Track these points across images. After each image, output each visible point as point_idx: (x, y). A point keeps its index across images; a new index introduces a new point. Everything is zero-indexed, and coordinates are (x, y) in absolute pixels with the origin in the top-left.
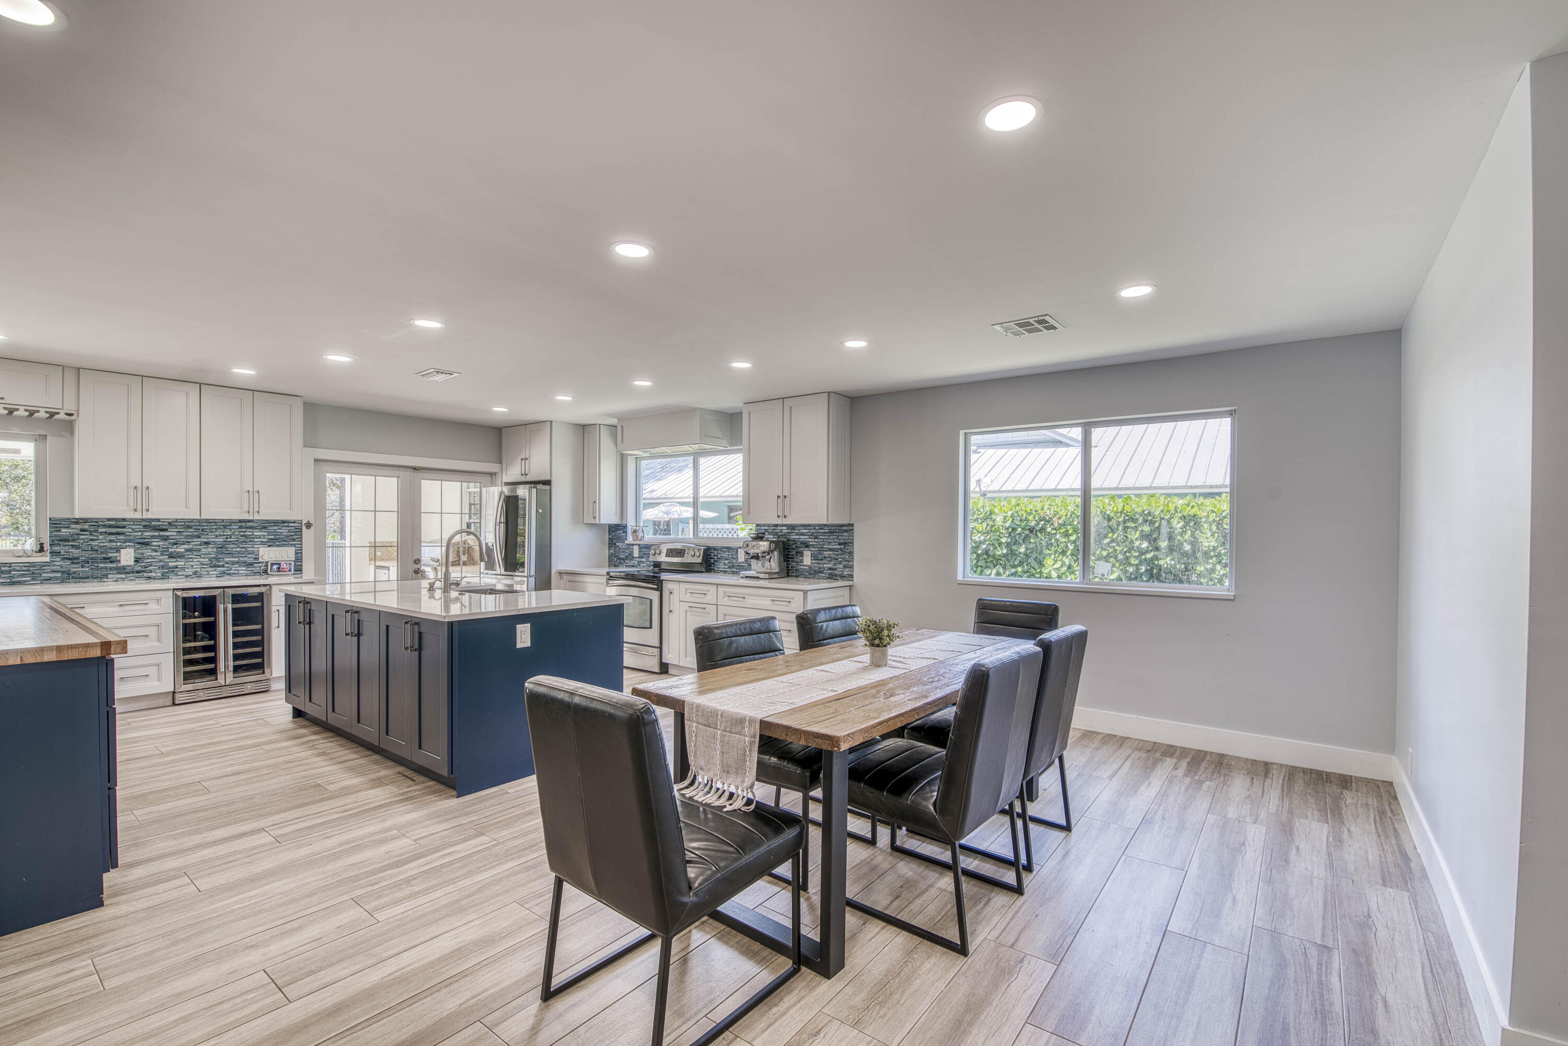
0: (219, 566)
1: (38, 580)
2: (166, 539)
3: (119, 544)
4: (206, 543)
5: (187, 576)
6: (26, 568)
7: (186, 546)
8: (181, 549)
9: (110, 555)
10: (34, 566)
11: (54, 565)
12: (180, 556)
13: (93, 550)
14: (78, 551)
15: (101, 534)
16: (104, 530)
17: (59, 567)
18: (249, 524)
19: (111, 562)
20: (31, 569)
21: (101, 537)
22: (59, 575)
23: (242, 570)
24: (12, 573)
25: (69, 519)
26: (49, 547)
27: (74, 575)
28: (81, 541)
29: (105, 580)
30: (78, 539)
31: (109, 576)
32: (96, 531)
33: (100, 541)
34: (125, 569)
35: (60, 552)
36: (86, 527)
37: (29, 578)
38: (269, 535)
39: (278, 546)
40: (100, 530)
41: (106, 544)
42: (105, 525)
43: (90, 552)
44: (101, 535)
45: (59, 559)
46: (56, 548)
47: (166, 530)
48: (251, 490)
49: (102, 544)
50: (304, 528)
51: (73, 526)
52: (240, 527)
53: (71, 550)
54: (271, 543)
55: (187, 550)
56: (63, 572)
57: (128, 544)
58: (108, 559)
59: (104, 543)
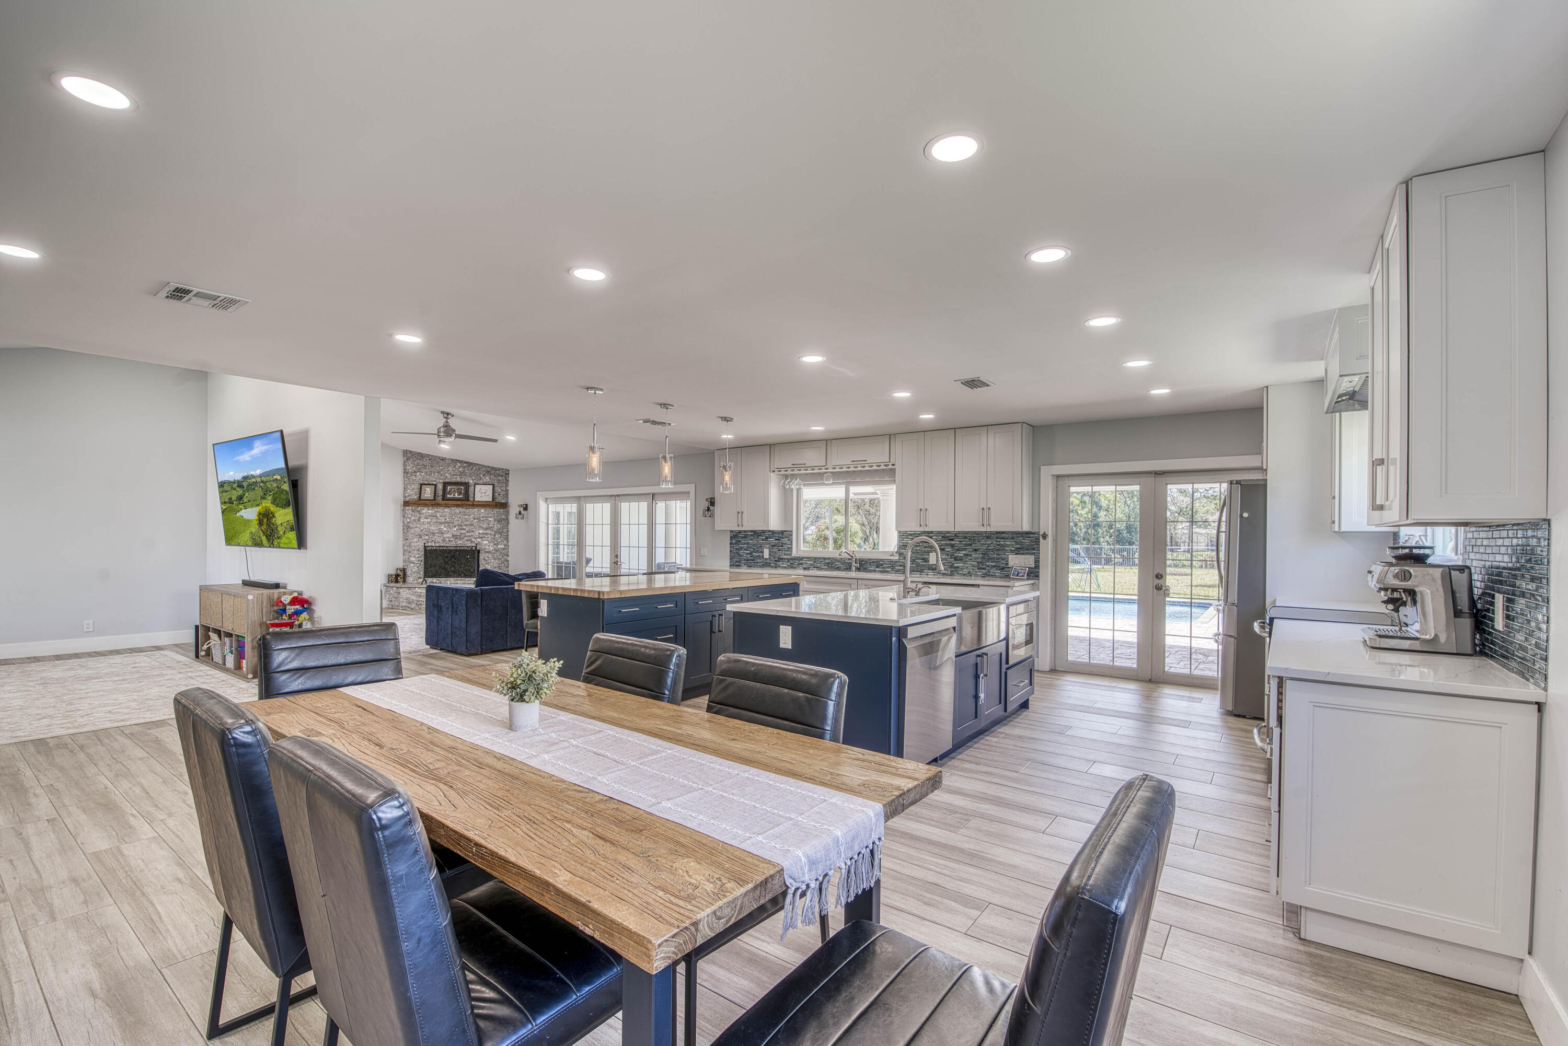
0: (983, 569)
1: (894, 571)
2: (952, 546)
4: (976, 550)
5: (964, 575)
7: (964, 552)
8: (961, 554)
12: (961, 559)
18: (1003, 535)
23: (998, 573)
24: (884, 565)
25: (907, 532)
31: (924, 571)
37: (890, 569)
38: (1017, 544)
39: (1022, 554)
47: (952, 540)
48: (985, 507)
50: (1041, 538)
51: (908, 537)
52: (997, 538)
54: (1018, 551)
55: (965, 555)
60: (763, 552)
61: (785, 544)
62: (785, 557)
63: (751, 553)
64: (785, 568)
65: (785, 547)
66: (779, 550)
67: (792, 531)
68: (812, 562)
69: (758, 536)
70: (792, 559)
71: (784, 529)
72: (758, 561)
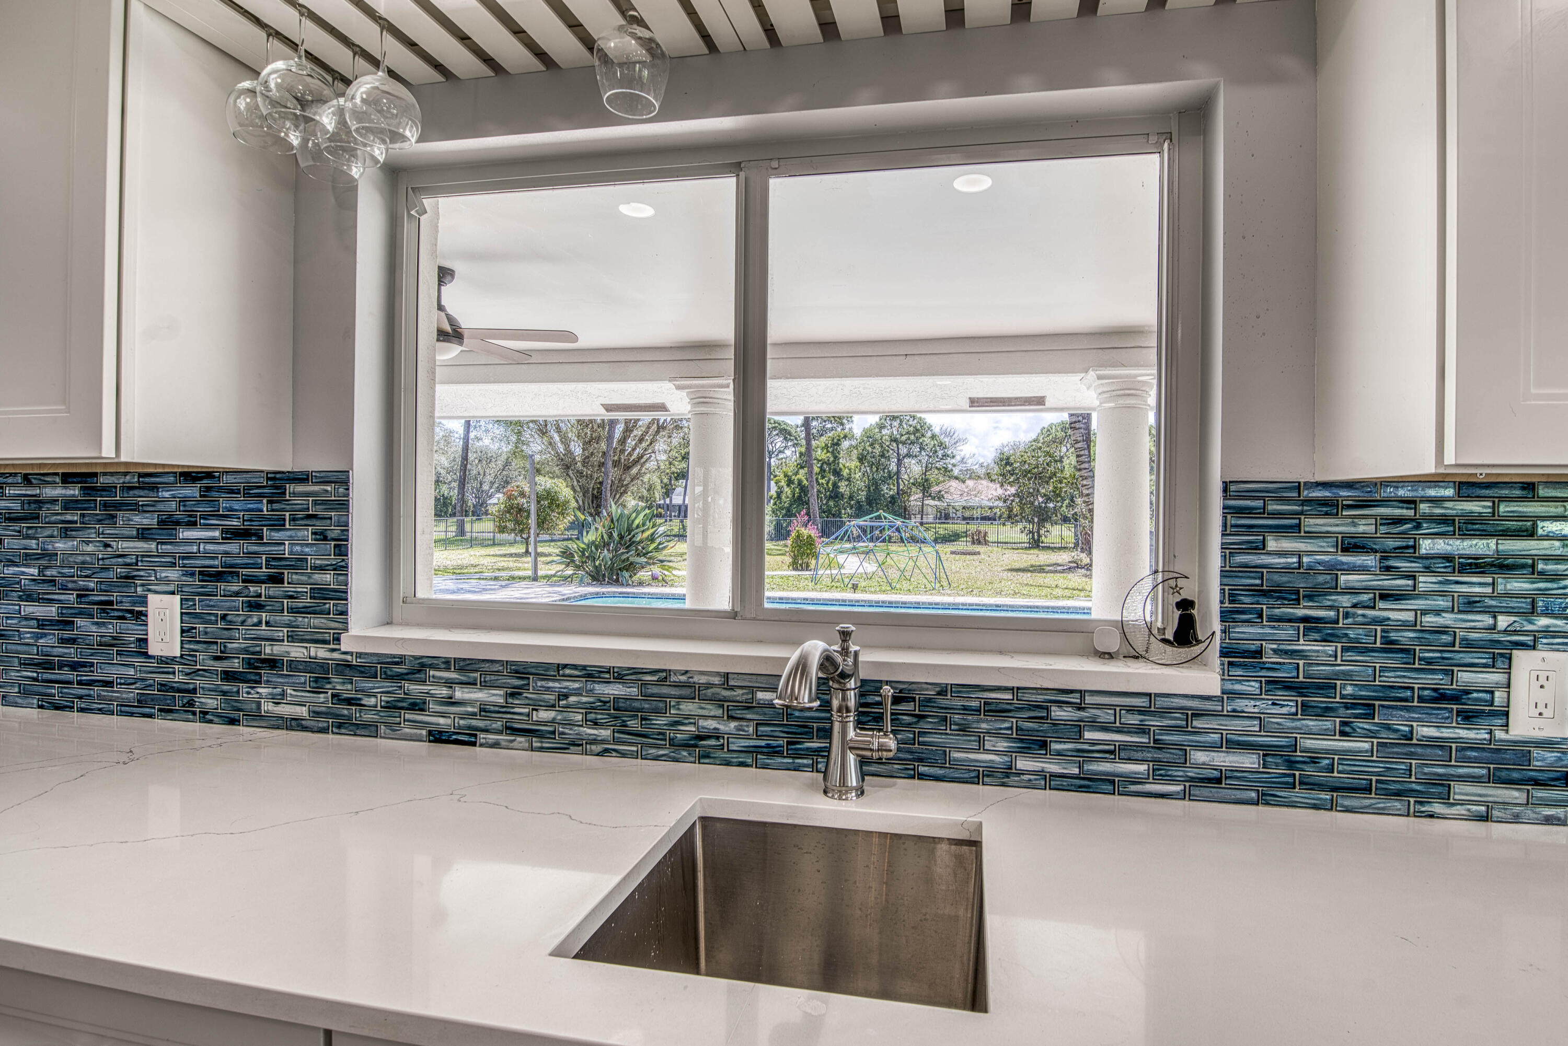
1: (1173, 780)
3: (1503, 621)
6: (1134, 720)
9: (1465, 677)
10: (1163, 712)
11: (1236, 714)
13: (1390, 646)
14: (1330, 649)
15: (1430, 563)
16: (1441, 546)
17: (1254, 726)
19: (1468, 717)
20: (1154, 722)
21: (1426, 582)
22: (1249, 761)
24: (1088, 735)
25: (1298, 487)
26: (1217, 626)
27: (1310, 770)
28: (1345, 601)
29: (1438, 808)
30: (1334, 588)
31: (1460, 790)
32: (1410, 550)
33: (1420, 604)
34: (1527, 757)
35: (1259, 653)
36: (1365, 527)
37: (1142, 768)
40: (1426, 546)
41: (1447, 619)
42: (1445, 520)
43: (1379, 661)
44: (1428, 570)
45: (1253, 687)
46: (1246, 631)
49: (1429, 620)
51: (1311, 523)
53: (1302, 645)
56: (1267, 751)
57: (1543, 622)
58: (1455, 698)
59: (1438, 612)
60: (140, 616)
61: (299, 563)
62: (297, 652)
63: (65, 623)
64: (295, 724)
65: (297, 584)
66: (256, 606)
67: (342, 479)
68: (495, 697)
69: (111, 510)
70: (345, 668)
71: (286, 464)
72: (113, 672)
